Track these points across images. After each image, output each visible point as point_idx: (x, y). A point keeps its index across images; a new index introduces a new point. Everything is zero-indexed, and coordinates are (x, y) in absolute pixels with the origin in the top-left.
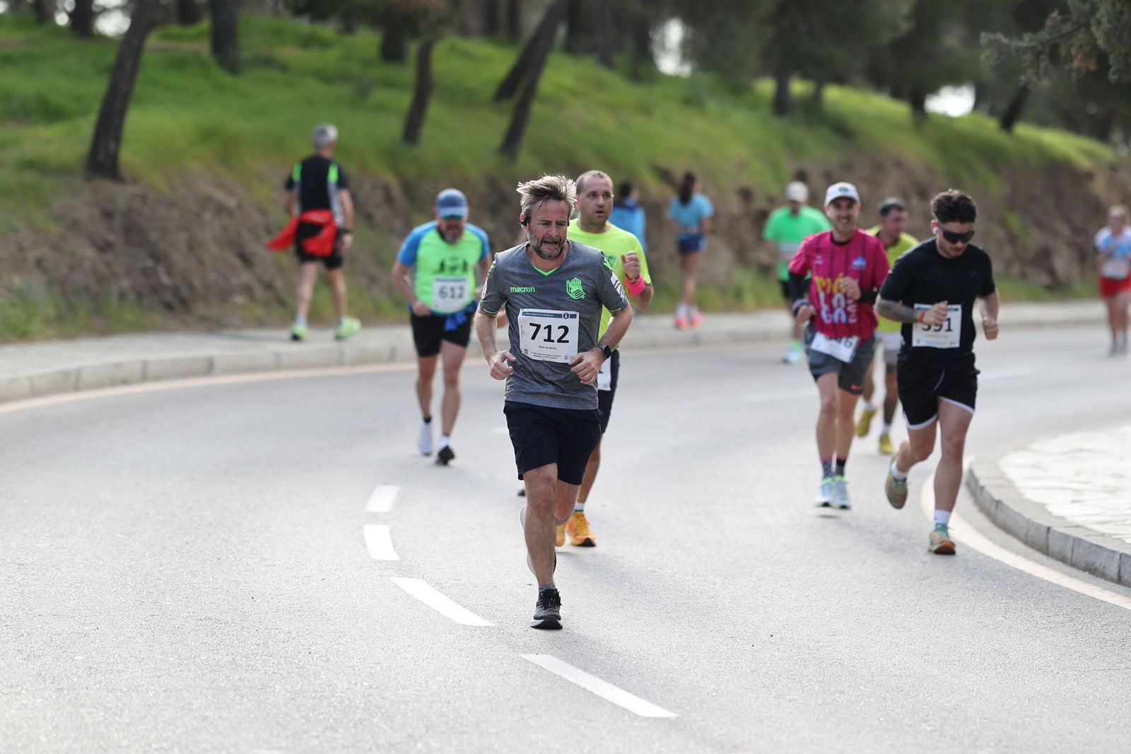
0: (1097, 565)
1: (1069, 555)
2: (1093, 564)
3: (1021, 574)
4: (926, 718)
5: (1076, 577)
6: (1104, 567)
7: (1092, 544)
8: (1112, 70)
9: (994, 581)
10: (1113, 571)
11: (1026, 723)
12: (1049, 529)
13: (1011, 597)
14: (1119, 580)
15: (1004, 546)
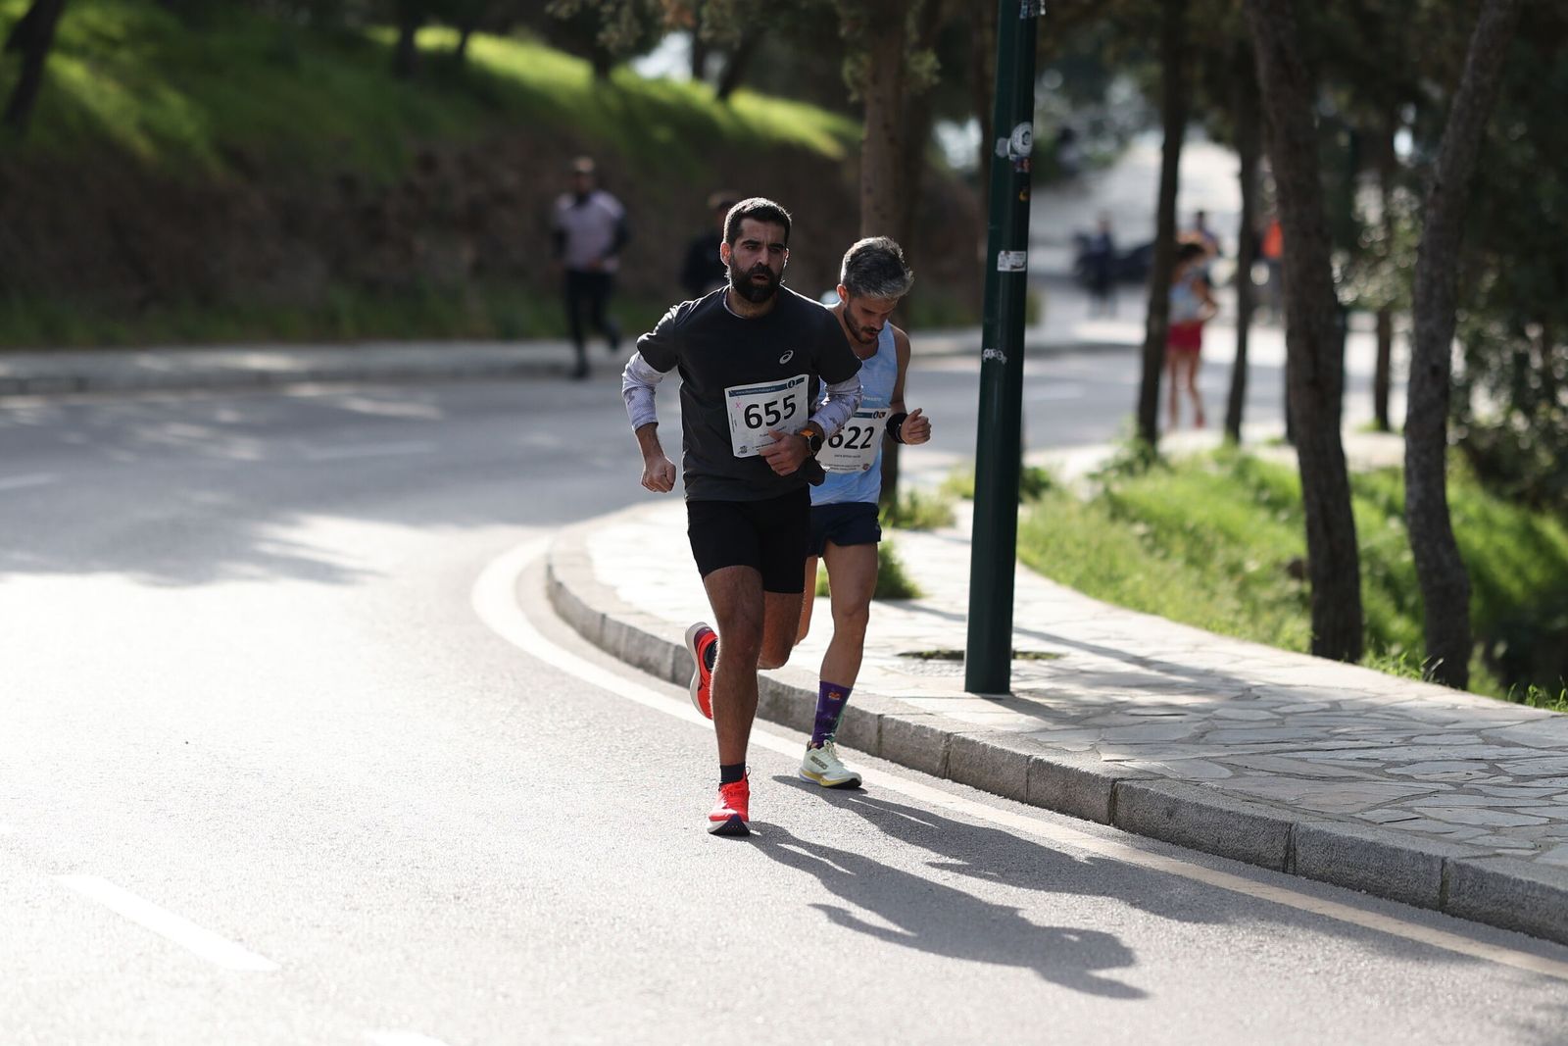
0: (652, 661)
1: (622, 648)
2: (648, 659)
3: (555, 671)
4: (333, 836)
5: (624, 675)
6: (659, 664)
7: (646, 636)
8: (706, 25)
9: (515, 680)
10: (667, 669)
11: (458, 841)
12: (604, 616)
13: (526, 699)
14: (674, 679)
15: (552, 638)
